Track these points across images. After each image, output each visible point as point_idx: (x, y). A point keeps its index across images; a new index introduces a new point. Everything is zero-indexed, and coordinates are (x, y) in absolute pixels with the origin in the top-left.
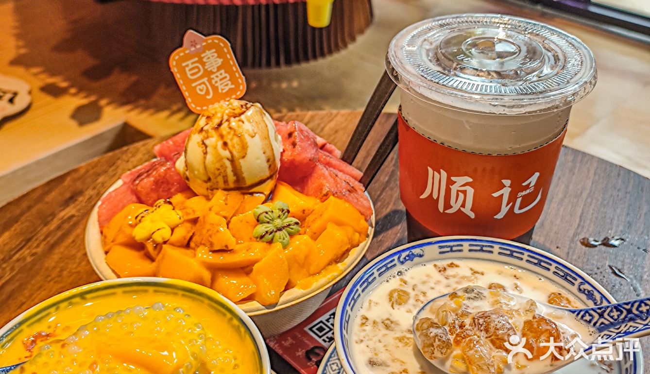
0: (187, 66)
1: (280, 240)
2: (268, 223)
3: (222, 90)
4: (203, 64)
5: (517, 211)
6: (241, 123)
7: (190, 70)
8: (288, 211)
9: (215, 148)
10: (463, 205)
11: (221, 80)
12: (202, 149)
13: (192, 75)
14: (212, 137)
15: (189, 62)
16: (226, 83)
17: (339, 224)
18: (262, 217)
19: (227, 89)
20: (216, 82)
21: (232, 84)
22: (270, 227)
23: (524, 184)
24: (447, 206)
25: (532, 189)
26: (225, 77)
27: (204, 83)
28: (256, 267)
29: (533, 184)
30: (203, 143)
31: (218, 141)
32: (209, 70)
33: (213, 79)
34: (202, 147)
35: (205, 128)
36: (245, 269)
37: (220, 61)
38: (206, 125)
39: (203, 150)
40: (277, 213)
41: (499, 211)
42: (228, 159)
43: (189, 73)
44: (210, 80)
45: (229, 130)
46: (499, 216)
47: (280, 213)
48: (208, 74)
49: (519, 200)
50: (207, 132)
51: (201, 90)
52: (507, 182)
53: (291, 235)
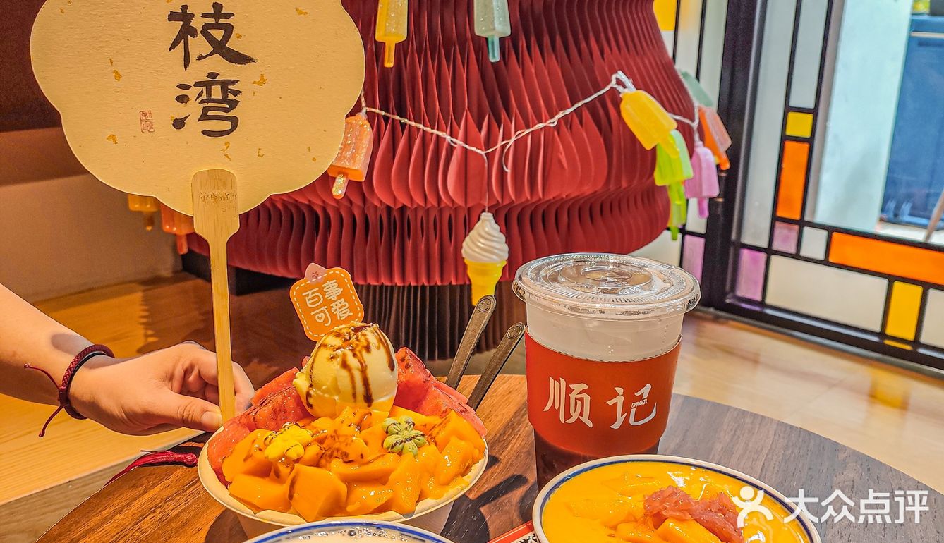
0: (307, 296)
1: (410, 450)
2: (397, 434)
3: (341, 317)
4: (324, 294)
5: (632, 422)
7: (309, 300)
8: (414, 424)
10: (582, 414)
11: (339, 308)
13: (311, 304)
15: (310, 292)
16: (345, 311)
17: (461, 437)
18: (392, 428)
19: (346, 316)
20: (335, 310)
21: (350, 312)
22: (399, 438)
23: (637, 394)
24: (568, 416)
25: (645, 402)
26: (345, 305)
27: (323, 311)
28: (392, 476)
29: (645, 396)
32: (329, 298)
33: (332, 307)
36: (380, 479)
37: (340, 290)
40: (404, 425)
41: (615, 421)
43: (308, 303)
44: (329, 309)
46: (616, 426)
47: (407, 425)
48: (328, 303)
49: (633, 411)
51: (319, 318)
52: (620, 390)
53: (419, 446)
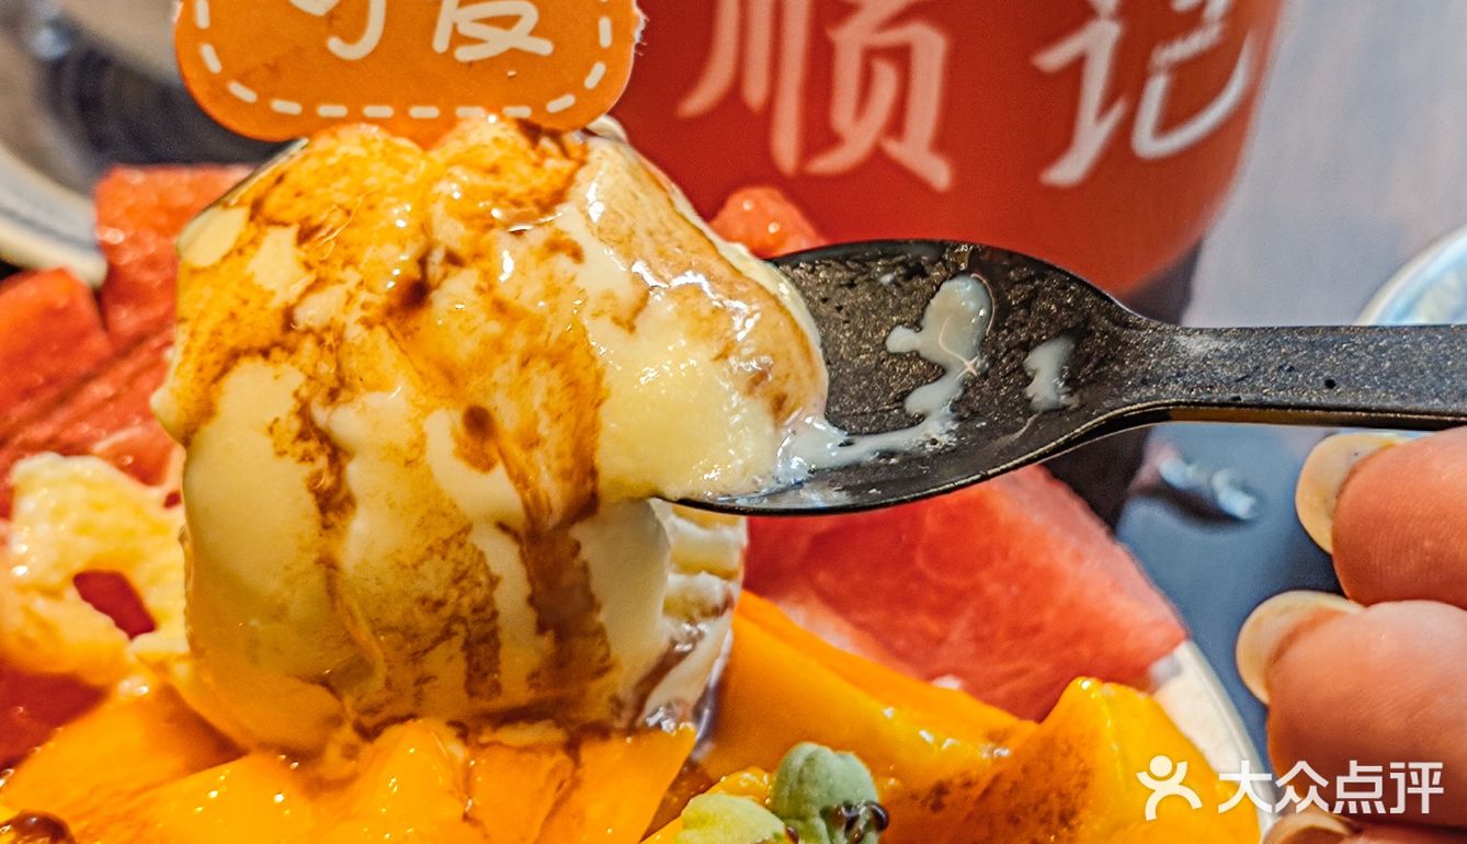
5: (1145, 143)
6: (563, 262)
9: (411, 459)
10: (896, 125)
12: (307, 470)
14: (379, 386)
24: (819, 138)
25: (1213, 34)
30: (309, 430)
31: (428, 411)
34: (307, 458)
35: (312, 313)
38: (310, 289)
39: (318, 476)
42: (503, 527)
45: (495, 328)
46: (1066, 172)
49: (1156, 86)
50: (329, 339)
